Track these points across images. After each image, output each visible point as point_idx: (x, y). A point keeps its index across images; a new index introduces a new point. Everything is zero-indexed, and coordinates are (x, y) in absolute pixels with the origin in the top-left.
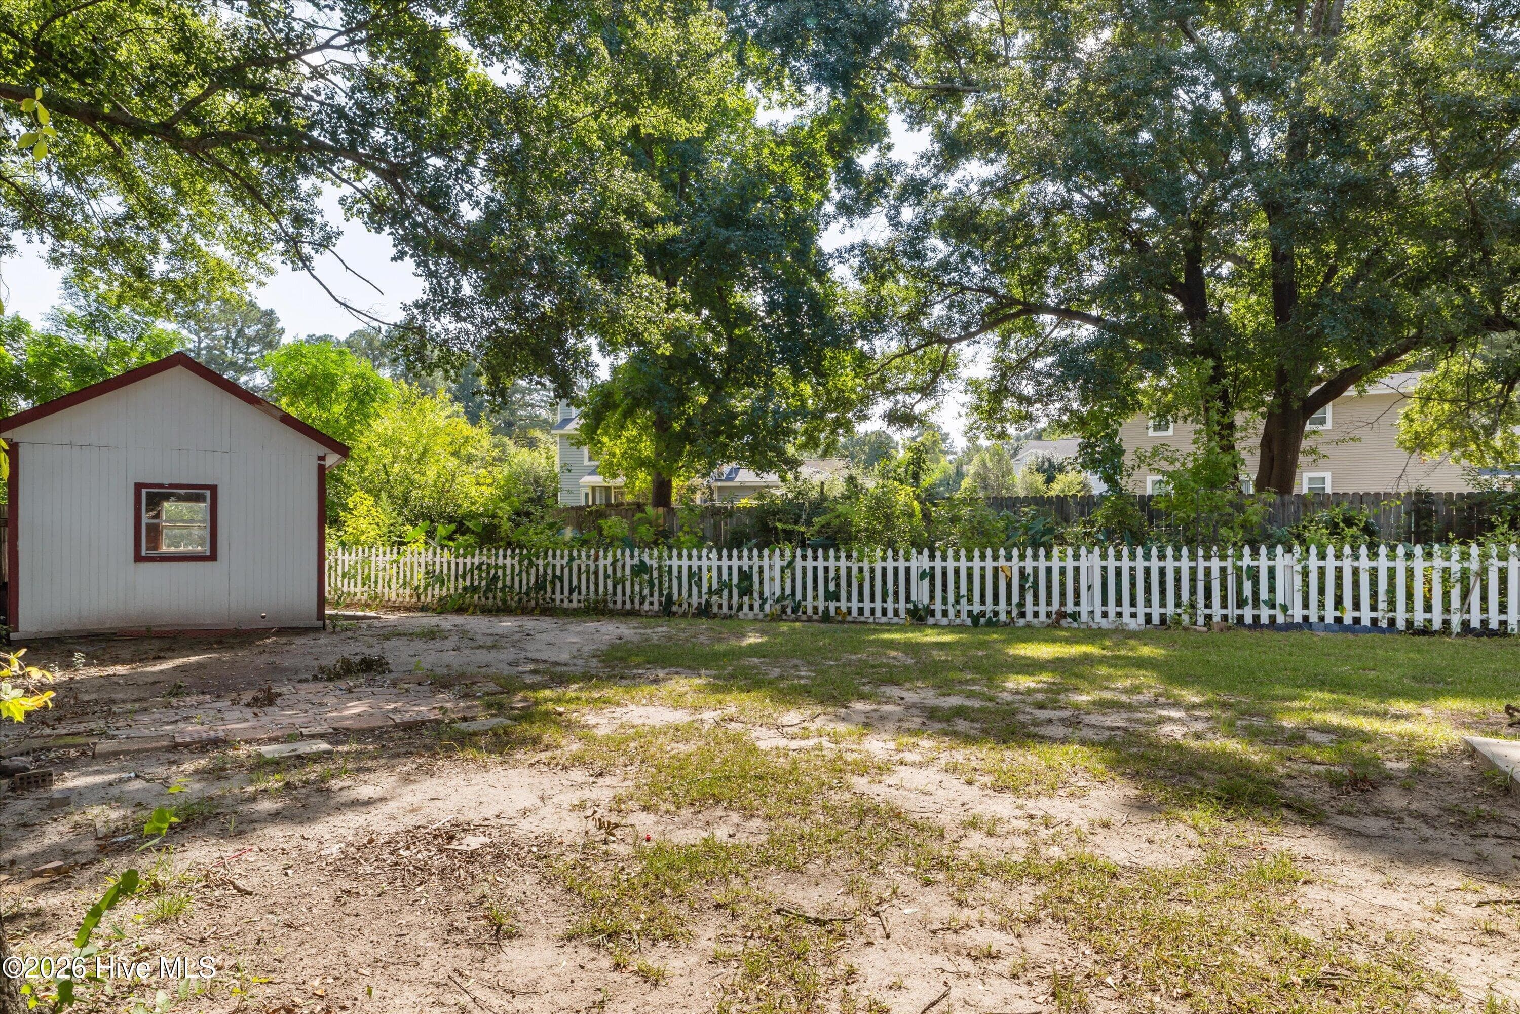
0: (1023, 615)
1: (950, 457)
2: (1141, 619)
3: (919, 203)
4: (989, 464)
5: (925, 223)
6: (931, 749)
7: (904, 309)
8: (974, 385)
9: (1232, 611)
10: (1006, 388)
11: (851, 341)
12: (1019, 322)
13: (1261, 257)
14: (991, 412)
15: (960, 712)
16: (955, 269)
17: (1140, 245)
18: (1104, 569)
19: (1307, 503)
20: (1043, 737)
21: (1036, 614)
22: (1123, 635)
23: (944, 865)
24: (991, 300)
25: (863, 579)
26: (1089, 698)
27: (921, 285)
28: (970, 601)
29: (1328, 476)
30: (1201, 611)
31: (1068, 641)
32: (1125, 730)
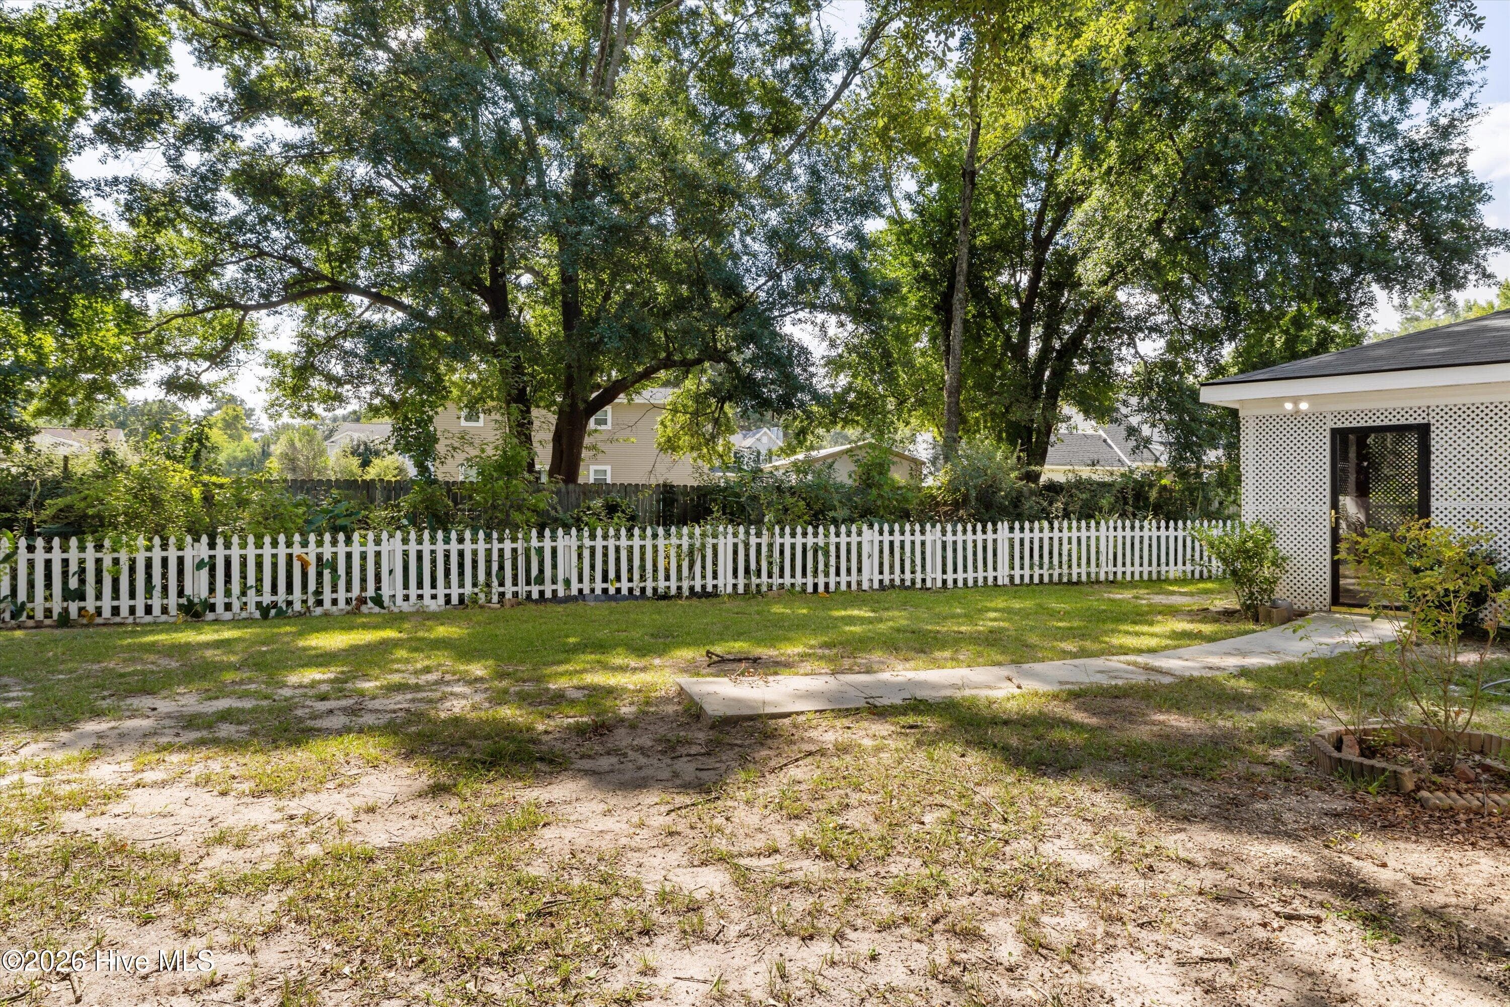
0: (320, 603)
1: (256, 435)
2: (441, 600)
3: (209, 149)
4: (298, 445)
5: (215, 173)
6: (182, 763)
7: (188, 264)
8: (276, 359)
9: (522, 589)
10: (312, 365)
11: (113, 290)
12: (327, 299)
13: (554, 275)
14: (295, 391)
15: (225, 716)
16: (251, 231)
17: (450, 244)
18: (406, 554)
19: (589, 491)
20: (319, 730)
21: (335, 602)
22: (425, 617)
23: (172, 894)
24: (294, 270)
25: (118, 572)
26: (378, 684)
27: (210, 241)
28: (259, 592)
29: (608, 468)
30: (496, 589)
31: (365, 627)
32: (408, 711)
